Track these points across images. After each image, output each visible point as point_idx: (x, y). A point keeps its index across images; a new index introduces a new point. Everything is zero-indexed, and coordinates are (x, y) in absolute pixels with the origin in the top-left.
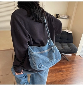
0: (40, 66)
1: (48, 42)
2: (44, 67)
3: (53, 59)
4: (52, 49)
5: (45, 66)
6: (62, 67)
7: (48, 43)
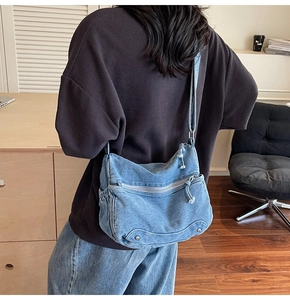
0: (128, 238)
1: (182, 156)
2: (143, 242)
3: (179, 223)
4: (187, 189)
5: (145, 240)
6: (259, 253)
7: (180, 159)
